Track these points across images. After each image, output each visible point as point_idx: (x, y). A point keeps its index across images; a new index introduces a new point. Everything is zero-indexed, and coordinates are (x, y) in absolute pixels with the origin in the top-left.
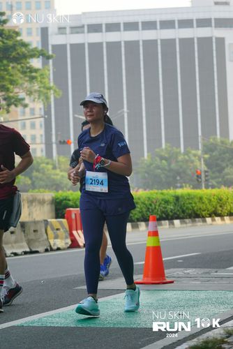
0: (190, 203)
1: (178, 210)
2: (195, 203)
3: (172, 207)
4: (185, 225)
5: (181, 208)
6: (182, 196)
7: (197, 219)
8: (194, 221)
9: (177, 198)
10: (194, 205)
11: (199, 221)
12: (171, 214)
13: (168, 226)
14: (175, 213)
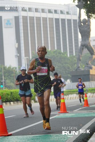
0: (16, 95)
1: (12, 98)
2: (18, 95)
3: (9, 97)
4: (15, 104)
5: (13, 97)
6: (13, 92)
7: (19, 102)
8: (18, 103)
9: (11, 93)
10: (17, 96)
11: (19, 103)
12: (9, 99)
13: (9, 105)
14: (10, 99)
